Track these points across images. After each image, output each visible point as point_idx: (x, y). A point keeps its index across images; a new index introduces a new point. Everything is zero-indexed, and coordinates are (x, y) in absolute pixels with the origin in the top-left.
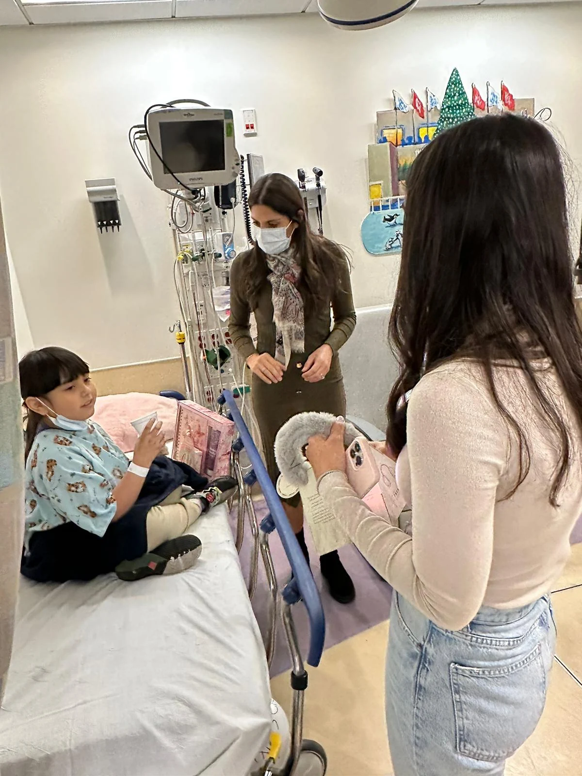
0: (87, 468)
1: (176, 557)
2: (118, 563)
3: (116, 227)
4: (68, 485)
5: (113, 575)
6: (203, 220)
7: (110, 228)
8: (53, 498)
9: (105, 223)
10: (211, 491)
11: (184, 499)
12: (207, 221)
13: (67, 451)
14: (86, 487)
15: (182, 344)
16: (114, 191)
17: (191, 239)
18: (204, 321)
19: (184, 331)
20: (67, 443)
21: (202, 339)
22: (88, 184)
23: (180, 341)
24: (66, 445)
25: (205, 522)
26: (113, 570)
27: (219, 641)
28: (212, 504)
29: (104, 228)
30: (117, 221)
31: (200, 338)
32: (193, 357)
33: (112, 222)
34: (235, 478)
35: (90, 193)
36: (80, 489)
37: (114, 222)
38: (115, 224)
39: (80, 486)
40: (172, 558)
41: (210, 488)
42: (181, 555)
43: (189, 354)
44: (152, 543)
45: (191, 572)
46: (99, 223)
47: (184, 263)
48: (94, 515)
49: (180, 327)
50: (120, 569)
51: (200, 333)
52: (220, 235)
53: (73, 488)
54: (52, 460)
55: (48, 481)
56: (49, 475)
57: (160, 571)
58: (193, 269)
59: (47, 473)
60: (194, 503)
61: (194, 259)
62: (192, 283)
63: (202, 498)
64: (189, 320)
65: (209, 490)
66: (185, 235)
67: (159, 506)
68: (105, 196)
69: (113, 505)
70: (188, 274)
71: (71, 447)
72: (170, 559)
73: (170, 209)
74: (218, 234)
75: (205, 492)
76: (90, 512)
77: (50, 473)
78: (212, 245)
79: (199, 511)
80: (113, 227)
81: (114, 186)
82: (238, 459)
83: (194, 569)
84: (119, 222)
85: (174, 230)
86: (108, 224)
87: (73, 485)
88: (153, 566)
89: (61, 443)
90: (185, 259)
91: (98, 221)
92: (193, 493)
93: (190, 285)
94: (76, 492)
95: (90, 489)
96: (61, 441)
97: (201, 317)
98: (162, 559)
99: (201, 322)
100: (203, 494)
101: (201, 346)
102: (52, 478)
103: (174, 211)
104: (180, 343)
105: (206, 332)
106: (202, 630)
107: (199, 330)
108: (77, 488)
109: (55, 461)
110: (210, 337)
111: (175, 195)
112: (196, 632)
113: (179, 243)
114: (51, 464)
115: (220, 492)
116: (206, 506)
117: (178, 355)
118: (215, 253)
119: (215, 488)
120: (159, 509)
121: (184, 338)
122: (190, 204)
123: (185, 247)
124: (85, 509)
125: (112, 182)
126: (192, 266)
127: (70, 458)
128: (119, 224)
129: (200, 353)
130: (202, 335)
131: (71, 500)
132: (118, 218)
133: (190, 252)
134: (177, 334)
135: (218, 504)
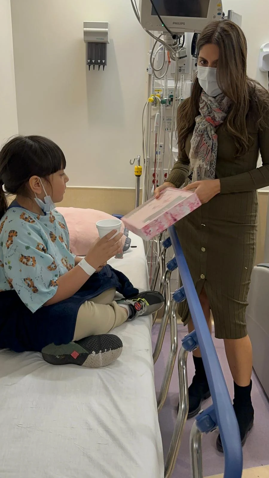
0: (41, 247)
1: (97, 352)
2: (46, 344)
3: (102, 66)
4: (21, 256)
5: (39, 354)
6: (178, 70)
7: (97, 66)
8: (6, 264)
9: (93, 61)
10: (139, 301)
11: (115, 303)
12: (180, 70)
13: (28, 227)
14: (35, 263)
15: (138, 176)
16: (106, 34)
17: (164, 85)
18: (161, 161)
19: (142, 165)
20: (31, 221)
21: (156, 176)
22: (86, 25)
23: (137, 174)
24: (29, 222)
25: (130, 326)
26: (39, 350)
27: (121, 446)
28: (138, 313)
29: (92, 66)
30: (104, 61)
31: (154, 175)
32: (146, 190)
33: (99, 61)
34: (163, 295)
35: (86, 33)
36: (31, 262)
37: (101, 61)
38: (101, 63)
39: (31, 260)
40: (94, 352)
41: (139, 299)
42: (102, 352)
43: (142, 187)
44: (79, 333)
45: (107, 370)
46: (89, 61)
47: (153, 105)
48: (35, 290)
49: (139, 161)
50: (45, 350)
51: (155, 170)
52: (189, 84)
53: (25, 260)
54: (14, 231)
55: (6, 247)
56: (8, 243)
57: (80, 361)
58: (160, 112)
59: (8, 241)
60: (123, 308)
61: (163, 102)
62: (157, 123)
63: (130, 305)
64: (148, 157)
65: (138, 300)
66: (159, 81)
67: (92, 302)
68: (98, 38)
69: (54, 289)
70: (154, 117)
71: (33, 224)
72: (91, 353)
73: (150, 55)
74: (188, 83)
75: (134, 301)
76: (34, 287)
77: (10, 242)
78: (180, 93)
79: (126, 317)
80: (99, 66)
81: (107, 29)
82: (169, 279)
83: (111, 368)
84: (105, 62)
85: (150, 75)
86: (96, 63)
87: (25, 257)
88: (75, 355)
89: (26, 219)
90: (155, 102)
91: (89, 59)
92: (123, 299)
93: (155, 126)
94: (27, 264)
95: (38, 266)
96: (26, 218)
97: (159, 156)
98: (85, 351)
99: (158, 161)
100: (132, 302)
101: (154, 182)
102: (10, 247)
103: (153, 57)
104: (136, 176)
105: (160, 170)
106: (108, 431)
107: (155, 168)
108: (28, 261)
109: (17, 233)
110: (163, 176)
111: (158, 39)
112: (101, 431)
113: (152, 88)
114: (13, 233)
115: (148, 304)
116: (133, 314)
117: (133, 187)
118: (182, 99)
119: (143, 299)
120: (92, 304)
121: (141, 172)
122: (169, 50)
123: (156, 92)
124: (30, 283)
125: (105, 25)
126: (160, 109)
127: (29, 234)
128: (104, 64)
129: (152, 188)
130: (156, 172)
131: (21, 271)
132: (105, 58)
133: (160, 97)
134: (136, 167)
135: (143, 315)
